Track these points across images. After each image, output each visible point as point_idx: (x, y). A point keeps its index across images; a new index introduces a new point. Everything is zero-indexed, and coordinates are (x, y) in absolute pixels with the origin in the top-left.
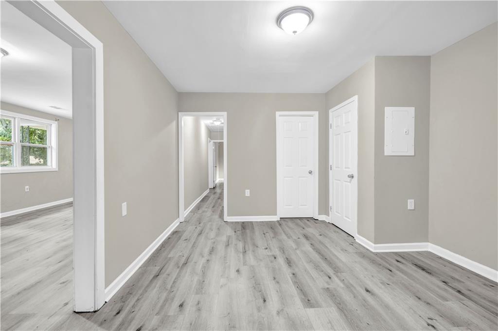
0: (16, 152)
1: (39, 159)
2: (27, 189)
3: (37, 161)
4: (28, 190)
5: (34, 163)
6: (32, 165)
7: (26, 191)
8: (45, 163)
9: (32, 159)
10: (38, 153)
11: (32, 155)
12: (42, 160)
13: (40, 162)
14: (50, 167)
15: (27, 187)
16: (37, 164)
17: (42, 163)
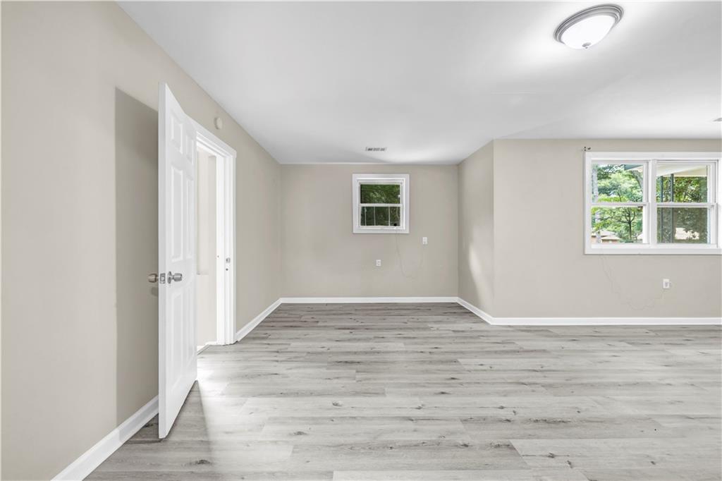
0: (649, 220)
1: (693, 232)
2: (666, 284)
3: (689, 234)
4: (668, 287)
5: (685, 238)
6: (680, 241)
7: (664, 287)
8: (703, 239)
9: (681, 233)
10: (691, 222)
11: (681, 227)
12: (697, 234)
13: (694, 237)
14: (715, 247)
15: (667, 280)
16: (689, 241)
17: (697, 238)
